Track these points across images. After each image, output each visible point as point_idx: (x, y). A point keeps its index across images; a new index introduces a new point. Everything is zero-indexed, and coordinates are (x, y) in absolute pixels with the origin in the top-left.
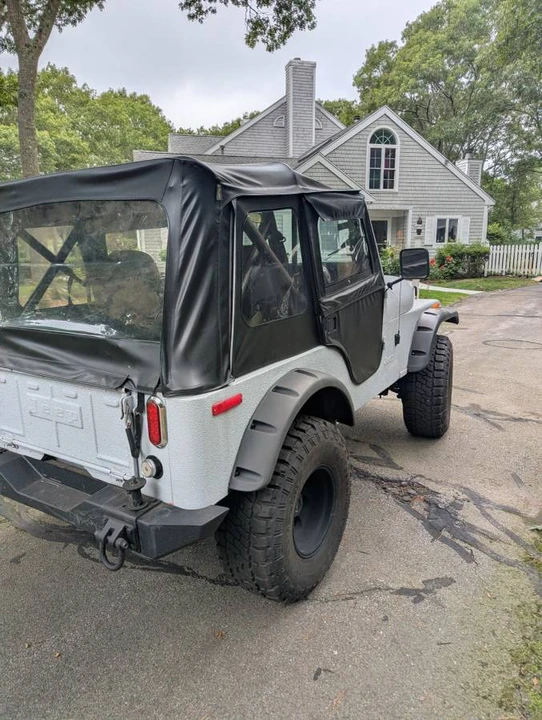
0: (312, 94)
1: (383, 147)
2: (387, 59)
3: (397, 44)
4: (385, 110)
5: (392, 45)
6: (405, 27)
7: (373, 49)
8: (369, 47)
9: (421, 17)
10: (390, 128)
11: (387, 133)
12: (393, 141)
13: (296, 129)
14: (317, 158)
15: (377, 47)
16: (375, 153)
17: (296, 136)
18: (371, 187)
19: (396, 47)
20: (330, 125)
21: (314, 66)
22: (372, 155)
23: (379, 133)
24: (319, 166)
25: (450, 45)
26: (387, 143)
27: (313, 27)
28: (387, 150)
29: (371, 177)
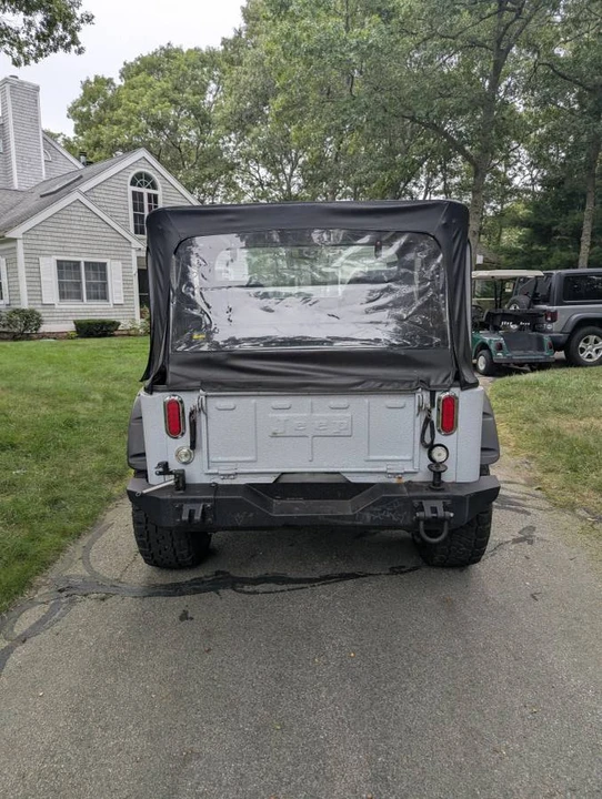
0: (37, 120)
1: (145, 191)
2: (105, 95)
3: (115, 81)
4: (142, 153)
5: (109, 82)
6: (123, 66)
7: (88, 81)
8: (84, 80)
9: (139, 59)
10: (150, 172)
11: (148, 177)
12: (154, 186)
13: (20, 157)
14: (75, 196)
15: (92, 80)
16: (137, 197)
17: (21, 165)
18: (136, 233)
19: (114, 84)
20: (61, 159)
21: (37, 89)
22: (134, 198)
23: (139, 175)
24: (78, 204)
25: (176, 96)
26: (148, 187)
27: (80, 52)
28: (149, 195)
29: (135, 221)
